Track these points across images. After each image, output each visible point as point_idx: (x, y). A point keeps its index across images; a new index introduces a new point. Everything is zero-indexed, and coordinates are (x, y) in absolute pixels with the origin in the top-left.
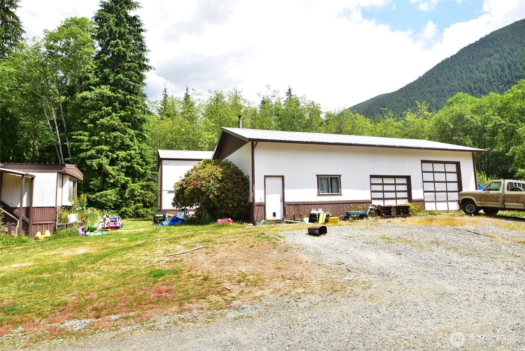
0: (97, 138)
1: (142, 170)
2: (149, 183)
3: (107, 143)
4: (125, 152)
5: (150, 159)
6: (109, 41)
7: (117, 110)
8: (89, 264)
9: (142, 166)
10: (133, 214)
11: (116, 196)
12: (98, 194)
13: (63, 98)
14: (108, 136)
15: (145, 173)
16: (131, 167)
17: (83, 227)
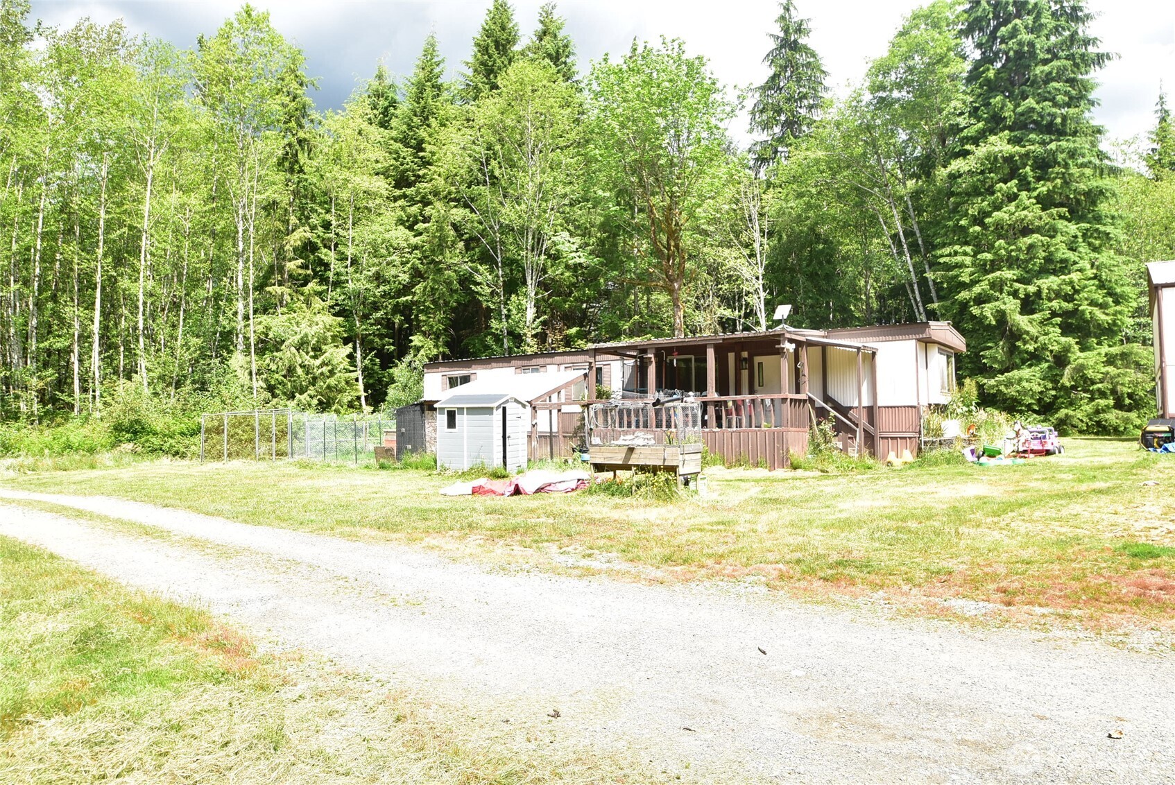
0: (989, 256)
1: (1103, 317)
2: (1126, 347)
3: (1011, 262)
4: (1056, 278)
5: (1127, 289)
6: (996, 28)
7: (1029, 183)
8: (988, 516)
9: (1103, 306)
10: (1088, 426)
11: (1042, 382)
12: (1000, 378)
13: (911, 184)
14: (1013, 247)
15: (1114, 323)
16: (1075, 312)
17: (972, 447)
